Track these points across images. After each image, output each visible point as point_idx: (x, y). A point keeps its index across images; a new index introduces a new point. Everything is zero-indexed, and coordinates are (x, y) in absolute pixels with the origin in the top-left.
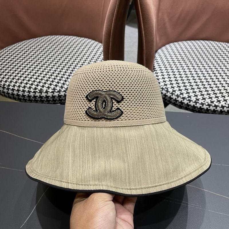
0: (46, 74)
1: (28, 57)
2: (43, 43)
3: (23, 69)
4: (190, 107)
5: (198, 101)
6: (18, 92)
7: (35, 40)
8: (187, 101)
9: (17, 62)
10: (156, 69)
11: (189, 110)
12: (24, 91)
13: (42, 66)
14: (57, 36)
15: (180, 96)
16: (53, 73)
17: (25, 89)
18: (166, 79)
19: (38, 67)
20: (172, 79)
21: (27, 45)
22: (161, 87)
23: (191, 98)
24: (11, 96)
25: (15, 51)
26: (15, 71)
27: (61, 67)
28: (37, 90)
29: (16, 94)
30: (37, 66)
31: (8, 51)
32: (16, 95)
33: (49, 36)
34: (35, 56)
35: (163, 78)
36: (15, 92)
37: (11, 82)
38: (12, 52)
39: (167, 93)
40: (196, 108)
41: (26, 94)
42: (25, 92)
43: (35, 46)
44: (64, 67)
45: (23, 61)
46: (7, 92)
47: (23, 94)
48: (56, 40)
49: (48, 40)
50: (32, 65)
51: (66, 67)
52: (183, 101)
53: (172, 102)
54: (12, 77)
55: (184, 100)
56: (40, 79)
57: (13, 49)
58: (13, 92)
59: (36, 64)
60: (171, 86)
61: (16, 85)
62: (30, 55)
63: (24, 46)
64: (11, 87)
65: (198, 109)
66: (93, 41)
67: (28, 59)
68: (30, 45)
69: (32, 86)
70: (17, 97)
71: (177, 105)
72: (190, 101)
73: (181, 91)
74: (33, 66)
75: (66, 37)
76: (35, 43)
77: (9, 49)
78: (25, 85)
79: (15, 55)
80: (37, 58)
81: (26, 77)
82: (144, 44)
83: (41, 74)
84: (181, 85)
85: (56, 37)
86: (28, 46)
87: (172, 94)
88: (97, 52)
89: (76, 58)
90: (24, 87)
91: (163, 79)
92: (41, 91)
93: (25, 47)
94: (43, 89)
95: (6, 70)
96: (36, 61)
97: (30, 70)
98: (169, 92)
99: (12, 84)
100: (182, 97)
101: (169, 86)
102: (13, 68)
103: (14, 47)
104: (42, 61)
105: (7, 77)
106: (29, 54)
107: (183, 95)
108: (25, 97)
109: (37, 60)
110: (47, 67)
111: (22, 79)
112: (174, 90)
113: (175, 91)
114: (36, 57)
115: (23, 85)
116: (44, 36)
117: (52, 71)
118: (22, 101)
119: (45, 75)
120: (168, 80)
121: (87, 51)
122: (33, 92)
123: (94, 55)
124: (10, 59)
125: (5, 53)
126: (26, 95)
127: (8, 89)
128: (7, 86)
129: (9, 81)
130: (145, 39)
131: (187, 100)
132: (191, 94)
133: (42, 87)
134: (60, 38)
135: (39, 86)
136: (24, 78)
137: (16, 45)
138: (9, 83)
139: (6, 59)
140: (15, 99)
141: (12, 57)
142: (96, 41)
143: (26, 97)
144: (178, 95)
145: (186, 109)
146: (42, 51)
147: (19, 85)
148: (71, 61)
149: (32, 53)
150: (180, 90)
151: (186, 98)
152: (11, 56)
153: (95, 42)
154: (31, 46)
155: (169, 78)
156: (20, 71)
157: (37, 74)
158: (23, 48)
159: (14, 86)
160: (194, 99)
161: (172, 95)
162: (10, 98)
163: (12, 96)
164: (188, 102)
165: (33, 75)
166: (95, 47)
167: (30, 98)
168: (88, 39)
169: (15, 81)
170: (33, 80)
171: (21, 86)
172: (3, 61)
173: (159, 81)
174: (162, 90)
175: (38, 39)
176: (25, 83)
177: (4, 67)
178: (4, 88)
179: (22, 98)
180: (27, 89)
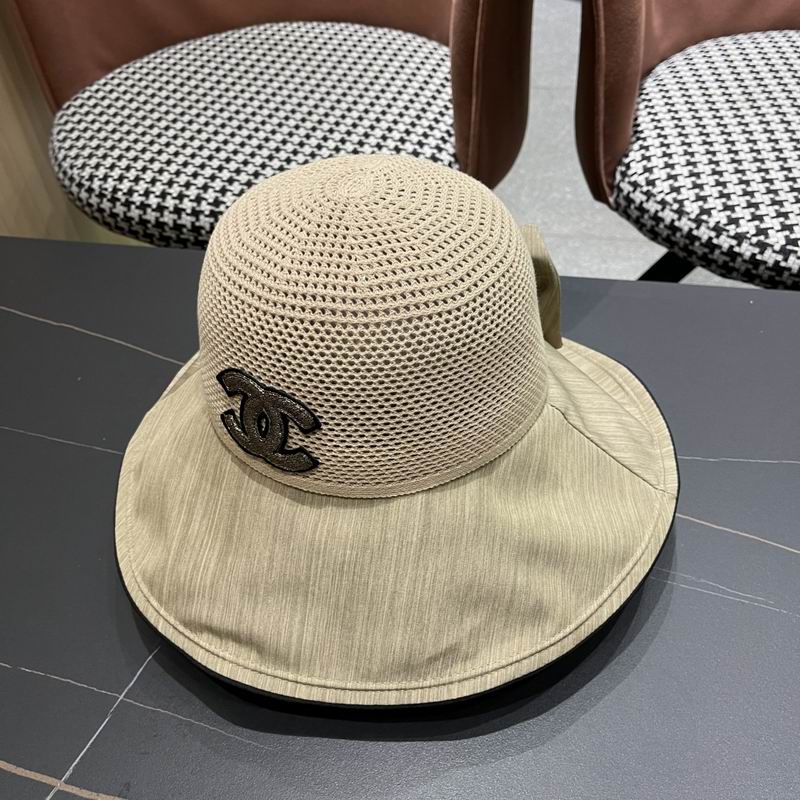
0: (253, 155)
1: (194, 97)
2: (246, 50)
3: (175, 137)
4: (762, 268)
5: (796, 249)
6: (158, 214)
7: (217, 39)
8: (751, 248)
9: (156, 115)
10: (642, 132)
11: (757, 281)
12: (178, 211)
13: (240, 128)
14: (295, 25)
15: (728, 228)
16: (277, 150)
17: (181, 202)
18: (678, 170)
19: (228, 130)
20: (700, 168)
21: (191, 57)
22: (659, 198)
23: (767, 236)
24: (136, 228)
25: (151, 77)
26: (152, 143)
27: (306, 128)
28: (222, 208)
29: (153, 220)
30: (223, 126)
31: (126, 79)
32: (154, 226)
33: (268, 25)
34: (216, 93)
35: (667, 165)
36: (151, 216)
37: (137, 180)
38: (140, 80)
39: (679, 219)
40: (786, 274)
41: (186, 220)
42: (184, 215)
43: (219, 59)
44: (314, 129)
45: (179, 110)
46: (125, 213)
47: (175, 221)
48: (292, 38)
49: (263, 36)
50: (207, 124)
51: (322, 130)
52: (736, 249)
53: (696, 253)
54: (140, 164)
55: (739, 245)
56: (232, 169)
57: (145, 71)
58: (145, 213)
59: (218, 121)
60: (697, 195)
61: (153, 189)
62: (201, 91)
63: (181, 59)
64: (136, 198)
65: (792, 275)
66: (420, 40)
67: (194, 104)
68: (201, 55)
69: (205, 192)
70: (156, 232)
71: (715, 261)
72: (763, 246)
73: (733, 211)
74: (211, 129)
75: (323, 26)
76: (218, 49)
77: (131, 70)
78: (183, 189)
79: (150, 91)
80: (224, 100)
81: (185, 164)
82: (603, 34)
83: (235, 152)
84: (732, 191)
85: (289, 29)
86: (195, 60)
87: (698, 222)
88: (430, 76)
89: (358, 100)
90: (181, 197)
91: (668, 170)
93: (185, 62)
95: (120, 140)
96: (221, 110)
97: (201, 140)
98: (688, 214)
99: (142, 187)
100: (732, 233)
101: (687, 194)
102: (144, 134)
103: (148, 63)
104: (241, 109)
105: (124, 163)
106: (197, 87)
107: (738, 226)
108: (182, 233)
109: (225, 107)
110: (257, 130)
111: (173, 172)
112: (706, 206)
113: (708, 212)
114: (220, 96)
115: (175, 190)
116: (250, 24)
117: (272, 145)
118: (173, 244)
119: (249, 158)
120: (686, 171)
121: (397, 73)
122: (207, 213)
123: (421, 89)
124: (134, 105)
125: (119, 85)
126: (184, 226)
127: (128, 204)
128: (124, 194)
129: (132, 178)
130: (605, 19)
131: (751, 244)
132: (768, 223)
134: (303, 30)
135: (229, 194)
136: (180, 167)
137: (155, 58)
138: (129, 184)
139: (120, 103)
140: (149, 237)
141: (142, 98)
142: (430, 38)
143: (185, 230)
144: (721, 225)
145: (748, 277)
146: (240, 78)
147: (164, 190)
148: (340, 108)
149: (208, 85)
150: (726, 208)
151: (748, 236)
152: (139, 94)
153: (424, 43)
154: (205, 58)
155: (689, 163)
156: (168, 145)
157: (223, 155)
158: (178, 67)
159: (147, 193)
160: (777, 239)
161: (698, 228)
162: (134, 234)
163: (139, 229)
164: (757, 250)
165: (210, 158)
166: (427, 58)
167: (200, 235)
168: (400, 32)
169: (148, 176)
170: (208, 172)
171: (170, 194)
172: (112, 111)
173: (652, 177)
174: (663, 210)
175: (227, 37)
176: (182, 183)
177: (114, 131)
178: (114, 200)
179: (174, 236)
180: (187, 205)
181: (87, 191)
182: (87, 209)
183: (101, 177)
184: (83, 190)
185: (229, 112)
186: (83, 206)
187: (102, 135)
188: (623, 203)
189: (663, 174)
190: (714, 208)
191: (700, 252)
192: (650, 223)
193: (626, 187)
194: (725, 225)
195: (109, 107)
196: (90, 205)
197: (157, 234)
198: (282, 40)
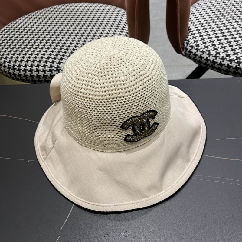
1: (36, 31)
2: (51, 14)
3: (32, 45)
4: (239, 70)
6: (31, 73)
7: (41, 11)
9: (24, 39)
10: (191, 29)
13: (54, 40)
14: (66, 5)
16: (69, 46)
17: (38, 68)
18: (206, 40)
19: (51, 41)
20: (213, 39)
21: (33, 18)
22: (201, 50)
23: (240, 59)
24: (23, 78)
25: (20, 26)
27: (77, 38)
28: (53, 68)
29: (29, 75)
30: (49, 40)
31: (12, 27)
32: (29, 77)
33: (57, 6)
34: (44, 29)
35: (202, 39)
36: (28, 73)
37: (21, 61)
38: (16, 27)
39: (209, 57)
41: (41, 74)
42: (40, 72)
43: (43, 18)
44: (80, 38)
46: (18, 73)
47: (37, 74)
48: (66, 9)
49: (56, 9)
50: (43, 40)
51: (83, 38)
52: (230, 65)
53: (216, 67)
54: (21, 56)
55: (231, 63)
56: (55, 55)
57: (18, 24)
58: (26, 73)
59: (47, 39)
60: (214, 48)
61: (28, 64)
62: (38, 29)
63: (30, 19)
64: (22, 68)
66: (109, 6)
67: (37, 34)
68: (36, 17)
69: (47, 63)
70: (30, 79)
71: (223, 70)
72: (239, 63)
73: (227, 52)
74: (45, 41)
75: (76, 4)
76: (42, 15)
77: (13, 24)
78: (39, 63)
79: (21, 31)
80: (47, 31)
81: (38, 54)
83: (55, 49)
84: (225, 46)
87: (216, 57)
88: (116, 17)
89: (93, 27)
90: (38, 66)
91: (203, 41)
92: (58, 68)
93: (31, 20)
94: (61, 66)
95: (13, 48)
96: (47, 35)
97: (42, 46)
98: (212, 55)
99: (23, 64)
100: (228, 60)
101: (211, 48)
102: (21, 45)
103: (18, 21)
104: (54, 34)
105: (16, 56)
107: (230, 57)
109: (48, 33)
110: (61, 40)
111: (34, 57)
112: (218, 52)
115: (36, 63)
116: (51, 6)
117: (67, 45)
118: (37, 82)
119: (60, 50)
120: (208, 40)
121: (105, 17)
122: (48, 70)
124: (16, 36)
125: (9, 30)
126: (41, 76)
127: (19, 70)
128: (17, 67)
129: (19, 61)
131: (235, 63)
132: (240, 55)
133: (58, 64)
134: (69, 6)
135: (55, 63)
136: (36, 55)
137: (20, 19)
138: (19, 63)
139: (11, 36)
140: (28, 81)
141: (18, 33)
142: (113, 5)
143: (41, 77)
147: (32, 64)
148: (88, 31)
149: (40, 27)
150: (225, 51)
151: (234, 60)
153: (111, 7)
154: (38, 18)
155: (209, 38)
156: (30, 48)
157: (50, 50)
159: (26, 66)
161: (216, 59)
162: (23, 80)
163: (25, 78)
164: (237, 64)
165: (46, 51)
167: (47, 78)
168: (102, 4)
169: (25, 59)
170: (46, 56)
171: (34, 65)
172: (8, 38)
173: (198, 44)
174: (203, 54)
175: (44, 11)
176: (38, 61)
177: (10, 45)
178: (14, 69)
179: (37, 79)
180: (41, 68)
181: (3, 67)
182: (4, 73)
183: (8, 61)
184: (2, 67)
185: (50, 35)
186: (3, 72)
187: (6, 47)
188: (188, 53)
189: (201, 42)
190: (221, 52)
191: (217, 67)
192: (198, 59)
193: (189, 48)
194: (225, 57)
195: (7, 37)
196: (5, 72)
197: (31, 79)
198: (63, 10)
